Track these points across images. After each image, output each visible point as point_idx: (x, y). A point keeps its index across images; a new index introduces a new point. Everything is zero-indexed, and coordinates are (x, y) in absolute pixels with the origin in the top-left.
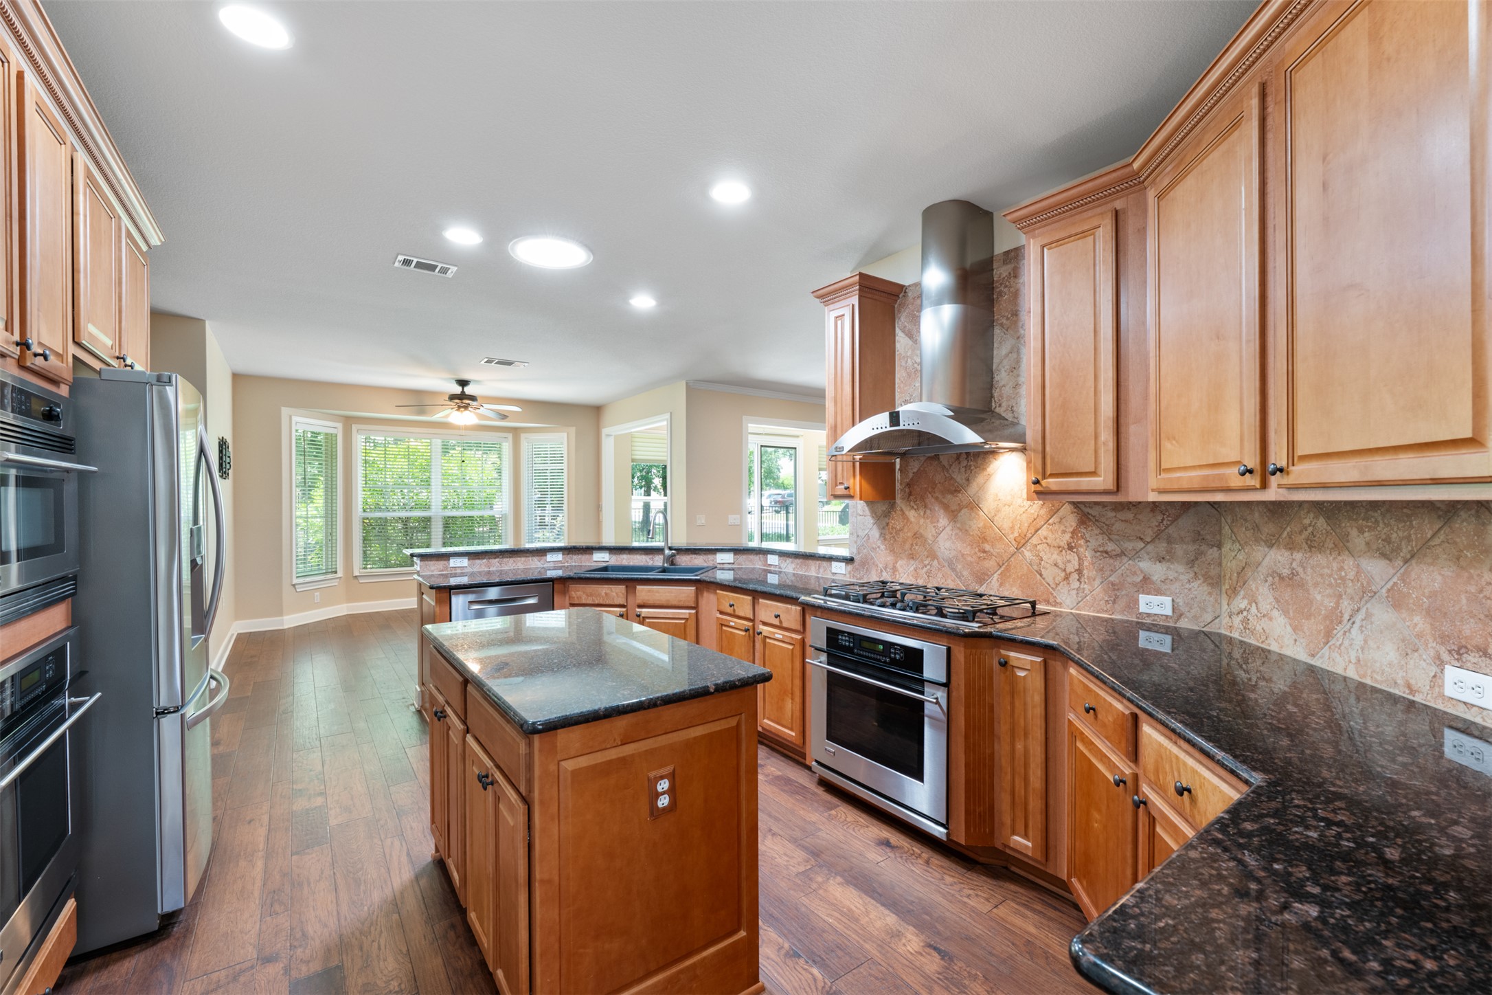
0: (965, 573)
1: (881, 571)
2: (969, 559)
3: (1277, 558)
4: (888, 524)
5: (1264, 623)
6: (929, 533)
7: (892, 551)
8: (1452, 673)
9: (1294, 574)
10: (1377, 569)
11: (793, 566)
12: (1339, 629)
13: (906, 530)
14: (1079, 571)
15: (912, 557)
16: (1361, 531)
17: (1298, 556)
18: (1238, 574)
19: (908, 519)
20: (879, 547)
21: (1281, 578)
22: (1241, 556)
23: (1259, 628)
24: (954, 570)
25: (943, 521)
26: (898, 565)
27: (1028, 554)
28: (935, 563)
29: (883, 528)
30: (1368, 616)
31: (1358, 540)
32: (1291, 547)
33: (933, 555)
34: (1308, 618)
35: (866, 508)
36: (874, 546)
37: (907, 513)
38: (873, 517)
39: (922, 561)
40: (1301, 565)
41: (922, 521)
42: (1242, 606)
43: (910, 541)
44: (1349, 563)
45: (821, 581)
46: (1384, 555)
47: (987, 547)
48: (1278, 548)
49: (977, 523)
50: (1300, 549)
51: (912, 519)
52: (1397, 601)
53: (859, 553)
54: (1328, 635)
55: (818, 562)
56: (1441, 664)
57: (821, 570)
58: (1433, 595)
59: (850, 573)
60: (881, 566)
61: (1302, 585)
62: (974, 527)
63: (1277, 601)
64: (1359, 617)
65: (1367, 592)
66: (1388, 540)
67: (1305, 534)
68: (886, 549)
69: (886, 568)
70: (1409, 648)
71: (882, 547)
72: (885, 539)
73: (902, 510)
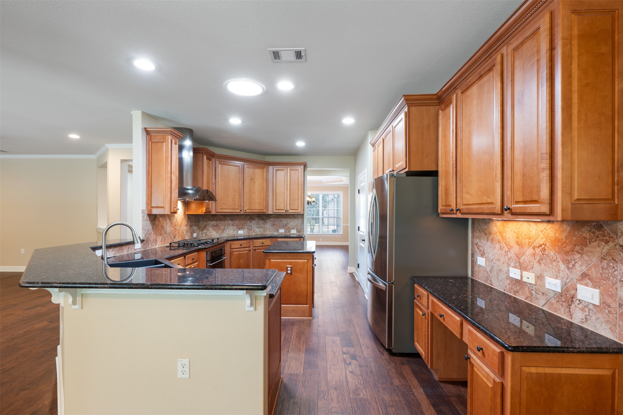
0: (172, 237)
1: (152, 242)
2: (173, 232)
3: (214, 223)
4: (154, 223)
5: (211, 233)
6: (165, 225)
7: (156, 234)
8: (239, 231)
9: (217, 225)
10: (230, 222)
11: (114, 252)
12: (225, 231)
13: (159, 225)
14: (188, 231)
15: (161, 235)
16: (228, 218)
17: (218, 222)
18: (204, 227)
19: (160, 221)
20: (152, 233)
21: (214, 226)
22: (205, 223)
23: (209, 234)
24: (170, 236)
25: (168, 221)
26: (157, 239)
27: (182, 228)
28: (166, 235)
29: (153, 225)
30: (229, 228)
31: (228, 219)
32: (217, 220)
33: (166, 233)
34: (220, 230)
35: (148, 217)
36: (150, 233)
37: (160, 219)
38: (150, 221)
39: (163, 235)
40: (219, 223)
41: (163, 221)
42: (205, 232)
43: (160, 229)
44: (227, 222)
45: (130, 256)
46: (231, 220)
47: (176, 227)
48: (214, 221)
49: (174, 221)
50: (218, 221)
51: (161, 221)
52: (233, 225)
53: (145, 237)
54: (223, 232)
55: (128, 246)
56: (238, 231)
57: (130, 250)
58: (237, 224)
59: (142, 247)
60: (152, 240)
61: (219, 226)
62: (174, 222)
63: (213, 229)
64: (228, 229)
65: (229, 225)
66: (232, 218)
67: (219, 219)
68: (154, 233)
69: (153, 241)
70: (234, 230)
71: (153, 233)
72: (154, 230)
73: (158, 218)
